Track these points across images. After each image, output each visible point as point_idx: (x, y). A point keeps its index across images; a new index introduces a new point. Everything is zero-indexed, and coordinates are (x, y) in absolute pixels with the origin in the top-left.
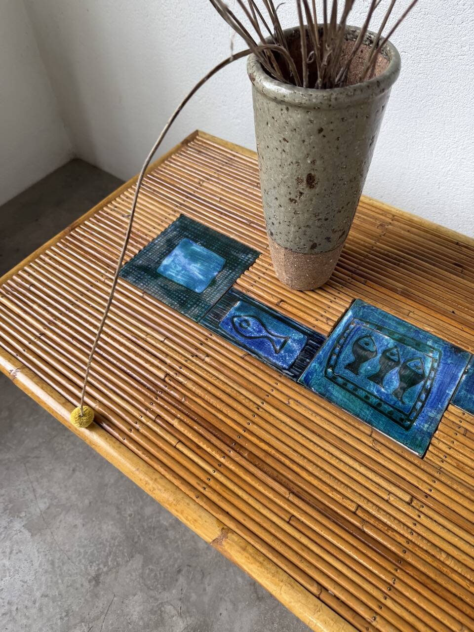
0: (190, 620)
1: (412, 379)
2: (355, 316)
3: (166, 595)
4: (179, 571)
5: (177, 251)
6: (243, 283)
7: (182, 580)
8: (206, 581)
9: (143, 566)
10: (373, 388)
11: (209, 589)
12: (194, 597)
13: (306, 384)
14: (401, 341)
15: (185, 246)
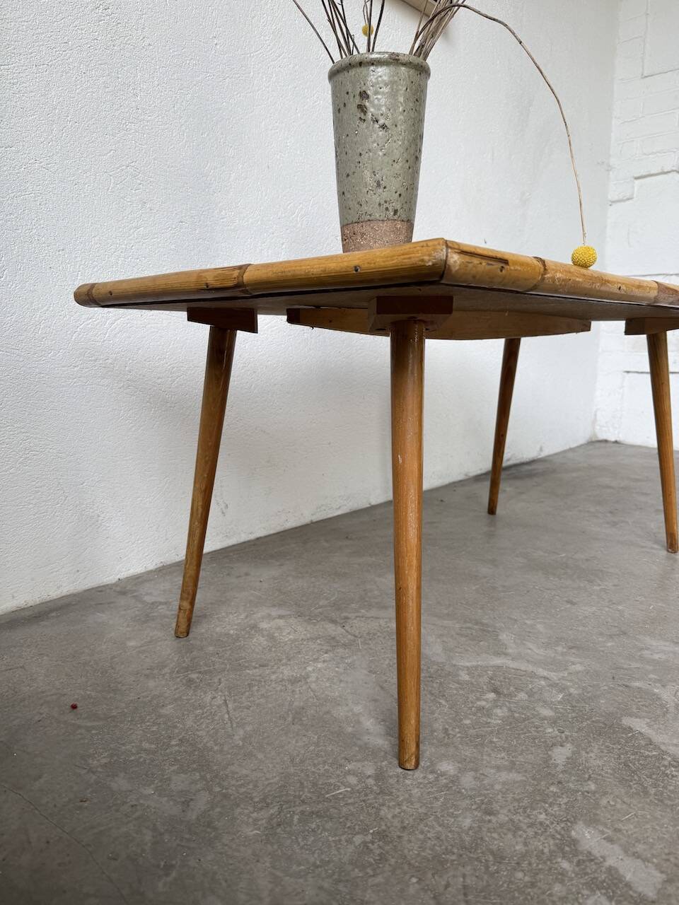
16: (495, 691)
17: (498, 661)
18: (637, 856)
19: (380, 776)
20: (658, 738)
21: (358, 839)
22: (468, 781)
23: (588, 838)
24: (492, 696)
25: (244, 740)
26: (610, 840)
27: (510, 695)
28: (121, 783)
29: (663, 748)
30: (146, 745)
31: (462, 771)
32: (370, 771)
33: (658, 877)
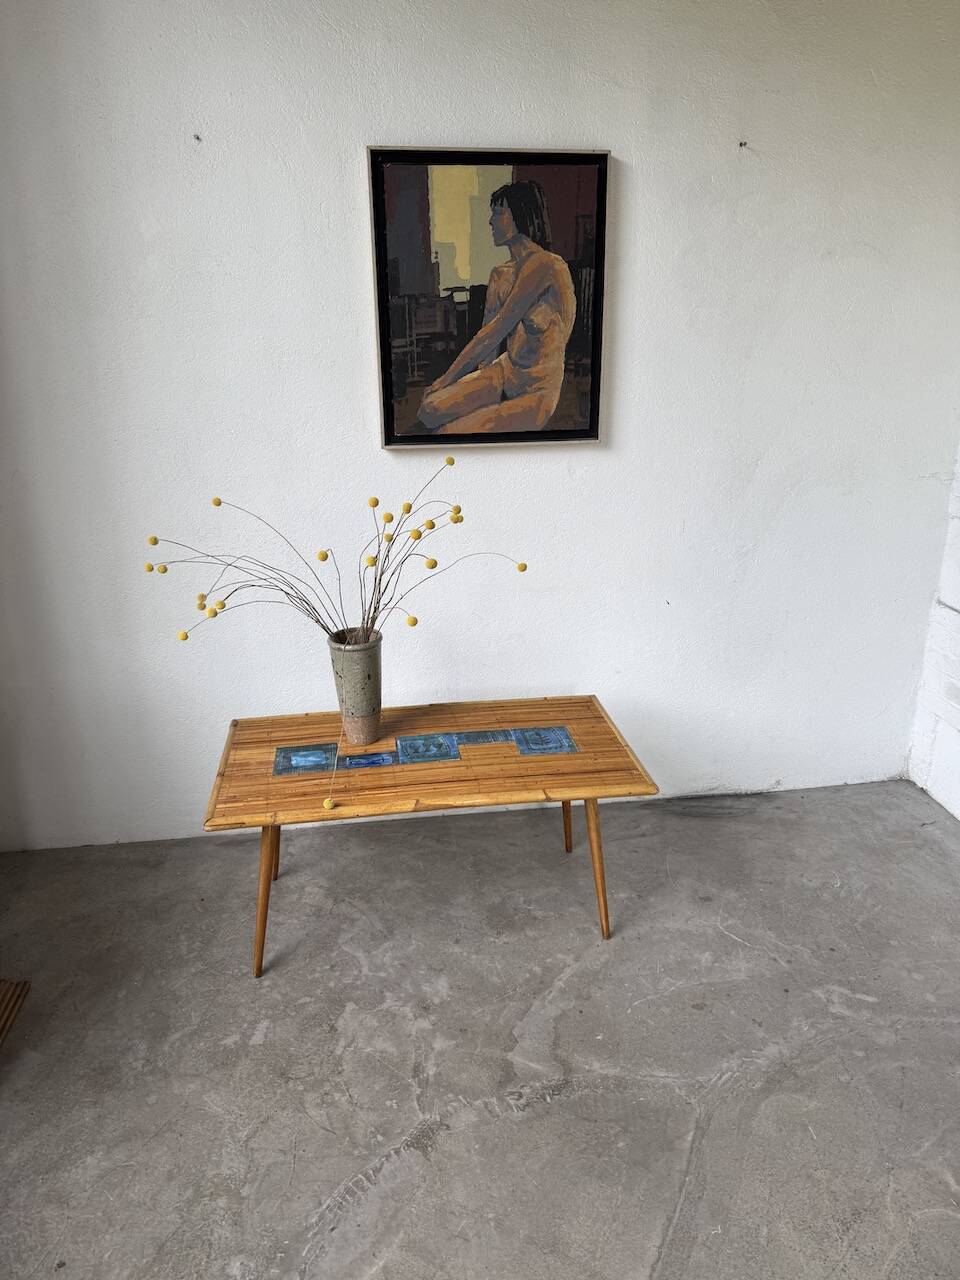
0: (410, 1004)
1: (440, 746)
2: (401, 741)
3: (385, 1006)
4: (382, 992)
5: (293, 758)
6: (340, 753)
7: (388, 994)
8: (403, 985)
9: (357, 1005)
10: (429, 753)
11: (408, 987)
12: (403, 995)
13: (404, 763)
14: (426, 739)
15: (294, 755)
16: (332, 966)
17: (360, 955)
18: (266, 1036)
19: (244, 975)
20: (346, 1015)
21: (212, 988)
22: (264, 991)
23: (265, 1024)
24: (328, 967)
25: (229, 941)
26: (267, 1028)
27: (335, 971)
28: (182, 937)
29: (340, 1018)
30: (203, 927)
31: (268, 986)
32: (244, 971)
33: (261, 1043)
